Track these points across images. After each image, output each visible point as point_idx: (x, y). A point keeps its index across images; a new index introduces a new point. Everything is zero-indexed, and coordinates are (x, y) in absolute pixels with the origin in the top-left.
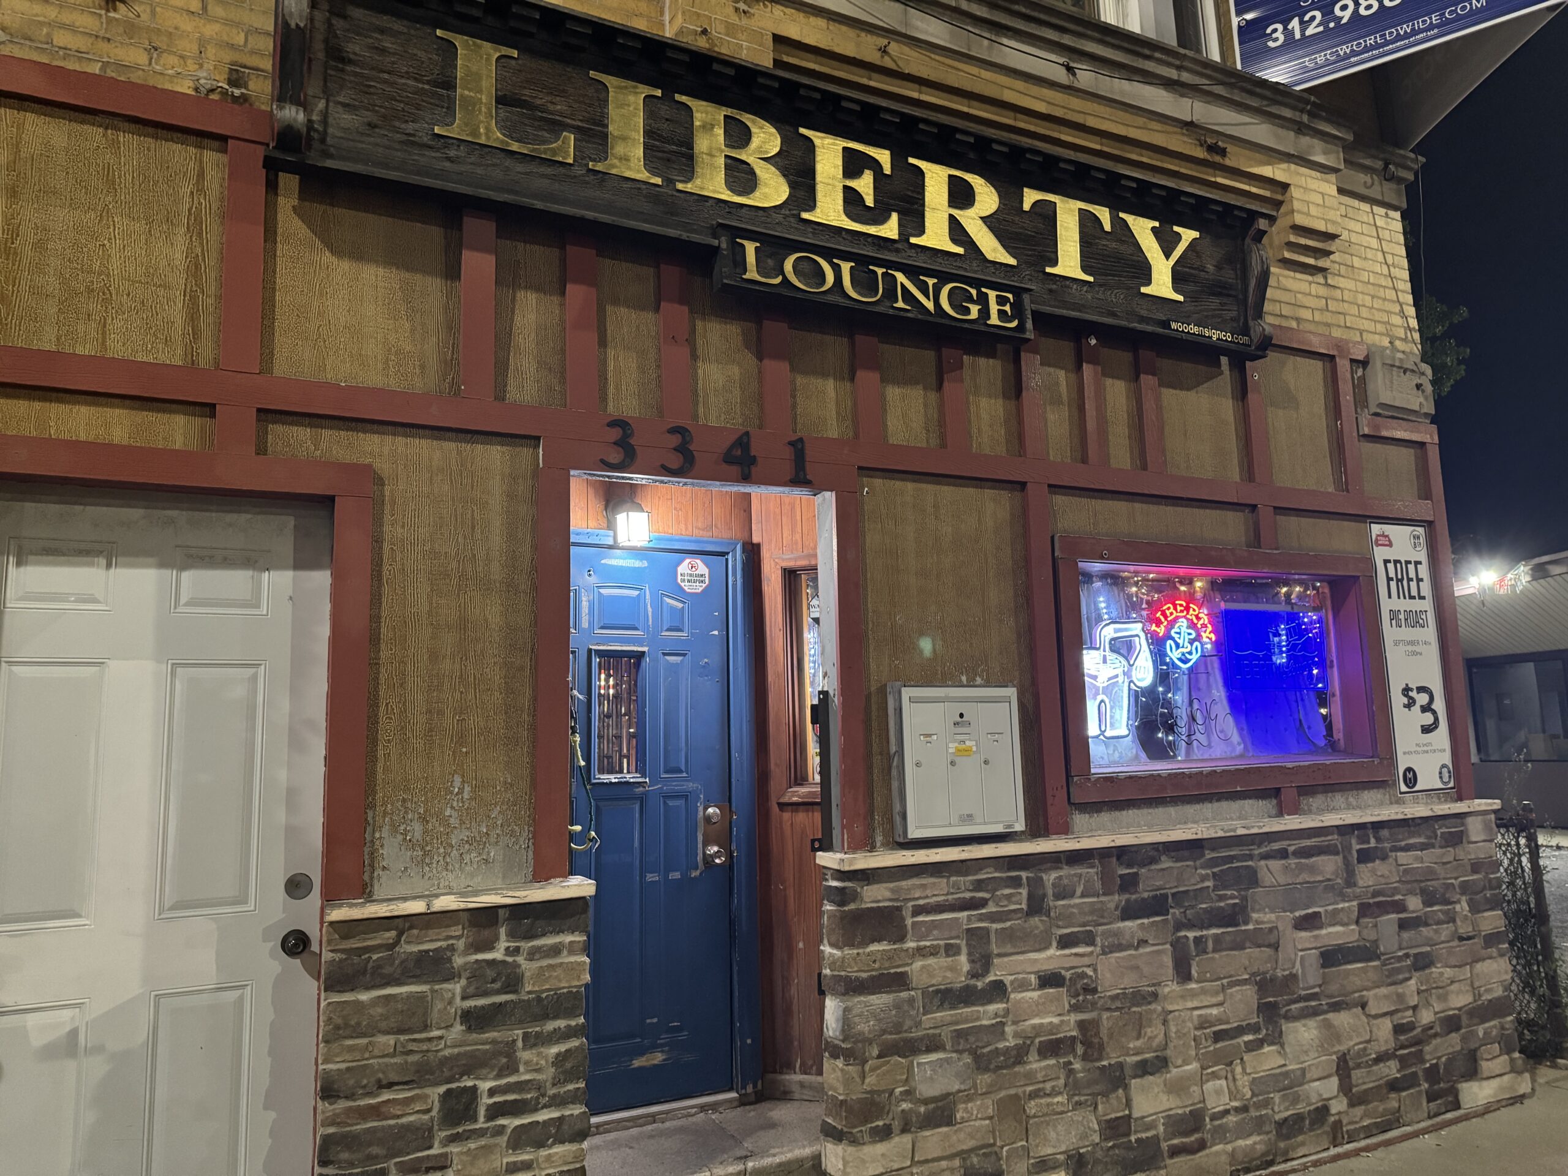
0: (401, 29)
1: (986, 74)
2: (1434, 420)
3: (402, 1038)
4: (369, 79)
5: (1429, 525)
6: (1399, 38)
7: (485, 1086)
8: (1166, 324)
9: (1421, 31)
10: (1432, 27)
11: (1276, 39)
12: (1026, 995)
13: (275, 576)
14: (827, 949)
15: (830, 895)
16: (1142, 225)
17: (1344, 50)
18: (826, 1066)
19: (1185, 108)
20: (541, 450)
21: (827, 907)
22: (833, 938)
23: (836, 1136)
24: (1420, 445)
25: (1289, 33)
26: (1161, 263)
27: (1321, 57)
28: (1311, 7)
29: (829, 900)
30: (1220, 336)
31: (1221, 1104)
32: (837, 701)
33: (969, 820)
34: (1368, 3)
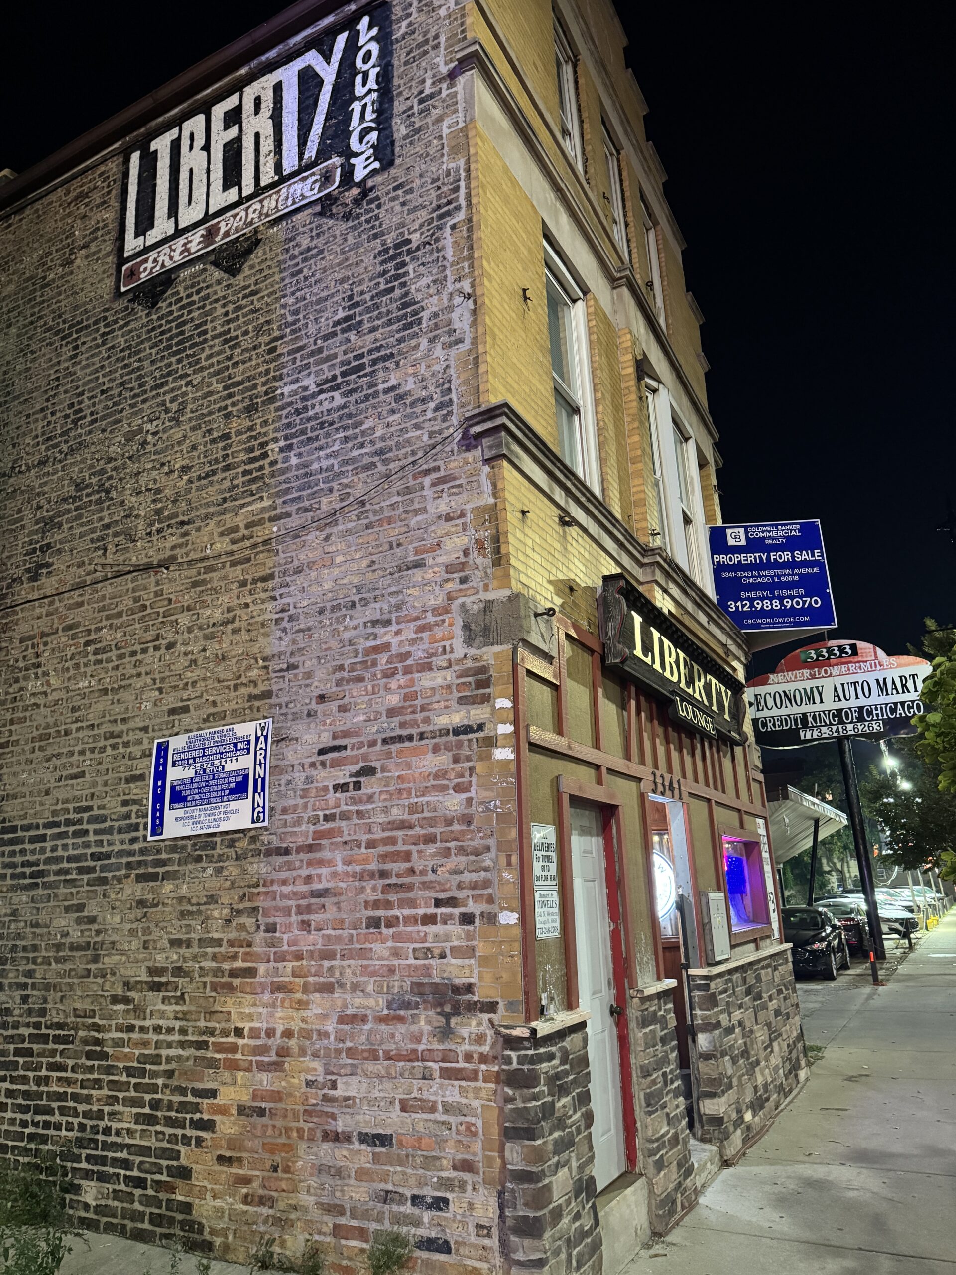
0: (627, 610)
1: (696, 625)
2: (762, 772)
3: (653, 1050)
4: (625, 633)
5: (765, 818)
6: (779, 623)
7: (668, 1070)
8: (730, 732)
9: (787, 622)
10: (790, 622)
11: (732, 608)
12: (737, 1030)
13: (594, 839)
14: (698, 1012)
15: (699, 987)
16: (723, 688)
17: (759, 621)
18: (700, 1065)
19: (723, 638)
20: (642, 784)
21: (696, 993)
22: (704, 1007)
23: (712, 1095)
24: (760, 783)
25: (737, 607)
26: (726, 705)
27: (750, 621)
28: (746, 599)
29: (699, 990)
30: (737, 737)
31: (769, 1080)
32: (691, 899)
33: (723, 953)
34: (767, 605)
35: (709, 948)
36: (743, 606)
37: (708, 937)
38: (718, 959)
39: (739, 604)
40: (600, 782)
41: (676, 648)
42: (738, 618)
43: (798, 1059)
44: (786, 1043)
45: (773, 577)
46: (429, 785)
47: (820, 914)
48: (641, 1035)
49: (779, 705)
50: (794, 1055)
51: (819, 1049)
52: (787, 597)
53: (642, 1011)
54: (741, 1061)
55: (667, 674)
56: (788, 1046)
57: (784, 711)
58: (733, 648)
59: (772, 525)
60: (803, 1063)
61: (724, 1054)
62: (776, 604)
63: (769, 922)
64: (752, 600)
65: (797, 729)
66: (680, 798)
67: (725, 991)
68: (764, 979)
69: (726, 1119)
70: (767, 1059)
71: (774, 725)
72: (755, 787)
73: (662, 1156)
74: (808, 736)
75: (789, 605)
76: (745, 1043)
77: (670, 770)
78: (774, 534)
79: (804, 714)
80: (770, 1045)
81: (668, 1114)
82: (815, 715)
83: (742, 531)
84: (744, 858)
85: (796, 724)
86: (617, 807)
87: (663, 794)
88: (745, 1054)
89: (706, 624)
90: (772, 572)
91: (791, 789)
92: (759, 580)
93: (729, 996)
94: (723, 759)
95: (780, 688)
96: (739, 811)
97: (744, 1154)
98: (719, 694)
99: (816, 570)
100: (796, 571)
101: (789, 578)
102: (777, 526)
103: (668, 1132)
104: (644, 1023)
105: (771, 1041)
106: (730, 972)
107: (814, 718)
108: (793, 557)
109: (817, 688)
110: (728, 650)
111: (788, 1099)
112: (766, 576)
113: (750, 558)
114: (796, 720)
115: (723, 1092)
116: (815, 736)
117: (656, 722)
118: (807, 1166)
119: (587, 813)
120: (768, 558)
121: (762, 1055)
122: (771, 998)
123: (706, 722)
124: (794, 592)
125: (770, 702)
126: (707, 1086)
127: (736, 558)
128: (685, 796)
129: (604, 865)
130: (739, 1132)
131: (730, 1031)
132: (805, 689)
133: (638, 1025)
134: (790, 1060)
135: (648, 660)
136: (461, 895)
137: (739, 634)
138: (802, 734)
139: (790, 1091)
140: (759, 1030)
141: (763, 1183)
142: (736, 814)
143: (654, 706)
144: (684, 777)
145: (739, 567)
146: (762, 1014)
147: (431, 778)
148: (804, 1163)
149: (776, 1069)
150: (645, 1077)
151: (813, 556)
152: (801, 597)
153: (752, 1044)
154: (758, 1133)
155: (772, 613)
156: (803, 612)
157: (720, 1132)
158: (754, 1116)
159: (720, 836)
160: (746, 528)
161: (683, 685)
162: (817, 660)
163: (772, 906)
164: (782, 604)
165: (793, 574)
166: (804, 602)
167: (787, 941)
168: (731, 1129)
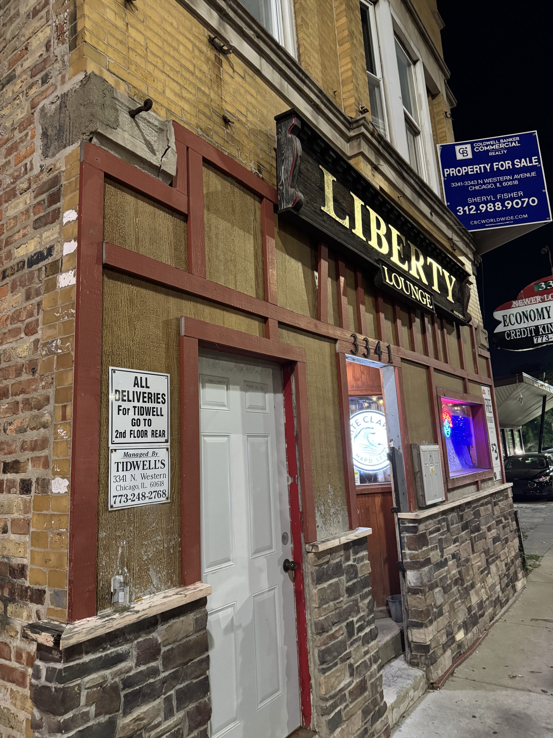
0: (312, 162)
1: (416, 212)
2: (489, 350)
3: (335, 602)
4: (306, 182)
5: (490, 386)
6: (501, 221)
7: (355, 619)
8: (452, 311)
9: (508, 221)
10: (511, 220)
11: (460, 212)
12: (450, 563)
13: (269, 397)
14: (407, 551)
15: (408, 530)
16: (447, 274)
17: (483, 221)
18: (409, 599)
19: (449, 233)
20: (337, 345)
21: (406, 535)
22: (412, 547)
23: (419, 626)
24: (487, 359)
25: (464, 211)
26: (450, 289)
27: (475, 222)
28: (472, 204)
29: (408, 532)
30: (461, 316)
31: (485, 597)
32: (401, 451)
33: (435, 497)
34: (490, 207)
35: (421, 493)
36: (470, 210)
37: (418, 484)
38: (429, 503)
39: (466, 208)
40: (266, 334)
41: (387, 223)
42: (466, 219)
43: (516, 573)
44: (504, 563)
45: (495, 184)
46: (6, 330)
47: (546, 458)
48: (315, 591)
49: (519, 321)
50: (512, 570)
51: (537, 558)
52: (508, 199)
53: (320, 566)
54: (454, 589)
55: (373, 243)
56: (506, 565)
57: (523, 325)
58: (460, 244)
59: (495, 140)
60: (520, 575)
61: (432, 587)
62: (498, 206)
63: (490, 467)
64: (477, 204)
65: (532, 337)
66: (390, 362)
67: (438, 530)
68: (482, 513)
69: (433, 646)
70: (483, 581)
71: (516, 335)
72: (481, 362)
73: (340, 712)
74: (540, 341)
75: (509, 206)
76: (460, 572)
77: (379, 336)
78: (496, 147)
79: (537, 327)
80: (487, 568)
81: (351, 666)
82: (544, 327)
83: (469, 146)
84: (471, 418)
85: (531, 333)
86: (296, 362)
87: (365, 356)
88: (459, 580)
89: (429, 215)
90: (495, 179)
91: (525, 375)
92: (484, 187)
93: (442, 534)
94: (447, 337)
95: (520, 310)
96: (463, 379)
97: (452, 673)
98: (441, 278)
99: (533, 174)
100: (516, 176)
101: (510, 183)
102: (499, 140)
103: (350, 684)
104: (320, 579)
105: (488, 563)
106: (444, 513)
107: (544, 328)
108: (513, 164)
109: (546, 308)
110: (454, 244)
111: (504, 609)
112: (489, 183)
113: (476, 169)
114: (531, 331)
115: (431, 622)
116: (544, 341)
117: (361, 290)
118: (509, 692)
119: (258, 369)
120: (492, 167)
121: (478, 578)
122: (489, 529)
123: (422, 296)
124: (514, 194)
125: (513, 320)
126: (414, 617)
127: (464, 170)
128: (396, 360)
129: (283, 420)
130: (449, 652)
131: (442, 564)
132: (537, 310)
133: (313, 580)
134: (508, 576)
135: (346, 223)
136: (23, 457)
137: (466, 233)
138: (535, 340)
139: (507, 601)
140: (475, 558)
141: (461, 714)
142: (460, 382)
143: (359, 275)
144: (397, 343)
145: (467, 177)
146: (480, 545)
147: (8, 322)
148: (506, 687)
149: (494, 586)
150: (320, 634)
151: (531, 162)
152: (520, 198)
153: (468, 570)
154: (470, 648)
155: (495, 214)
156: (522, 210)
157: (426, 658)
158: (466, 634)
159: (438, 397)
160: (472, 144)
161: (395, 259)
162: (546, 289)
163: (494, 455)
164: (503, 205)
165: (513, 180)
166: (523, 202)
167: (508, 481)
168: (440, 652)
